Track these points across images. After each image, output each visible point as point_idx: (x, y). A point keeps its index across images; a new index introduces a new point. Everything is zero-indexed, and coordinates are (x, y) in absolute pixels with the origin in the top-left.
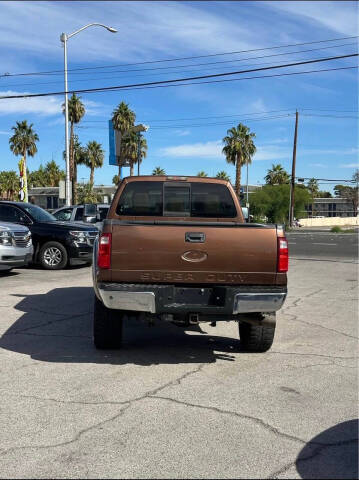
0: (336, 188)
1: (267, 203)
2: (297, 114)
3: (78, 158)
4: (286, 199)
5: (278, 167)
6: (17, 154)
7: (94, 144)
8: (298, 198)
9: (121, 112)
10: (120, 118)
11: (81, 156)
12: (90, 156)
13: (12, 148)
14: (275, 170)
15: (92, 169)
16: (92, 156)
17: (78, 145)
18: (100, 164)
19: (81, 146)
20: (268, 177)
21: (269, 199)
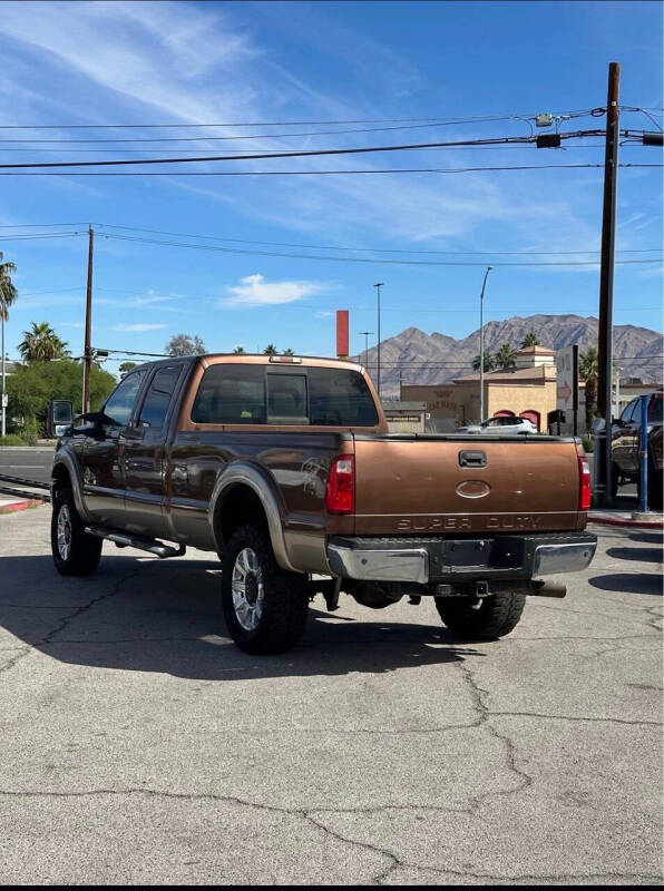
0: (123, 368)
1: (40, 393)
2: (91, 233)
4: (76, 387)
5: (44, 327)
8: (93, 386)
14: (37, 332)
20: (26, 345)
21: (45, 387)
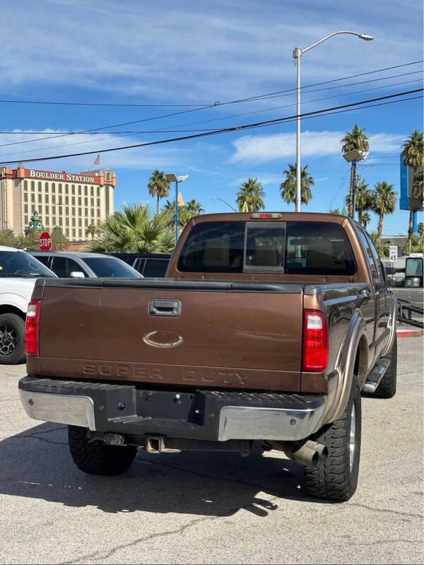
3: (364, 203)
6: (289, 202)
7: (384, 186)
9: (414, 143)
10: (412, 151)
11: (367, 200)
12: (379, 200)
13: (283, 194)
15: (382, 216)
16: (380, 200)
17: (364, 187)
18: (390, 210)
19: (368, 188)
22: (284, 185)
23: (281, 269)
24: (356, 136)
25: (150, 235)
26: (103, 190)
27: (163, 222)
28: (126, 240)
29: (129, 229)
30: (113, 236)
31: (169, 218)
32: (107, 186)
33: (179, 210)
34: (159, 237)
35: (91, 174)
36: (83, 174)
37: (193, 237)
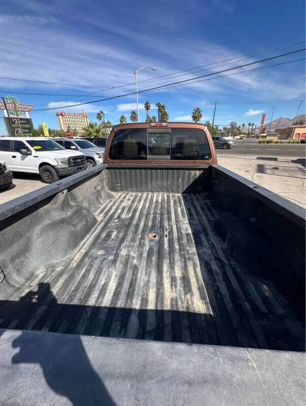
0: (223, 128)
5: (208, 122)
7: (154, 117)
22: (131, 117)
23: (169, 157)
24: (147, 103)
25: (98, 131)
26: (85, 118)
27: (101, 127)
28: (91, 133)
29: (91, 130)
30: (86, 132)
31: (103, 126)
32: (86, 117)
33: (105, 123)
34: (101, 132)
35: (82, 114)
36: (80, 114)
37: (116, 138)
